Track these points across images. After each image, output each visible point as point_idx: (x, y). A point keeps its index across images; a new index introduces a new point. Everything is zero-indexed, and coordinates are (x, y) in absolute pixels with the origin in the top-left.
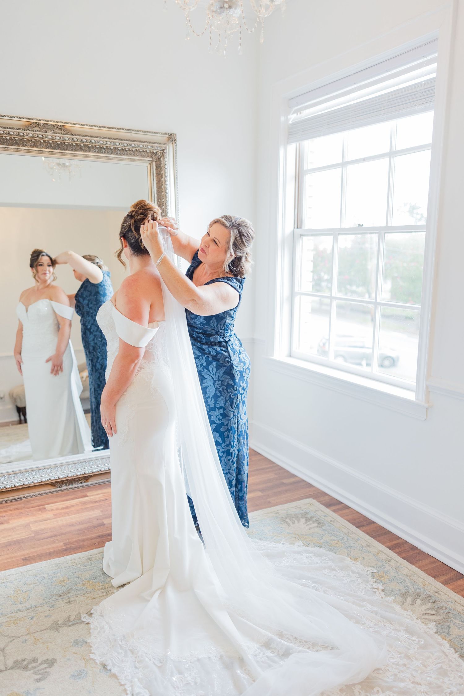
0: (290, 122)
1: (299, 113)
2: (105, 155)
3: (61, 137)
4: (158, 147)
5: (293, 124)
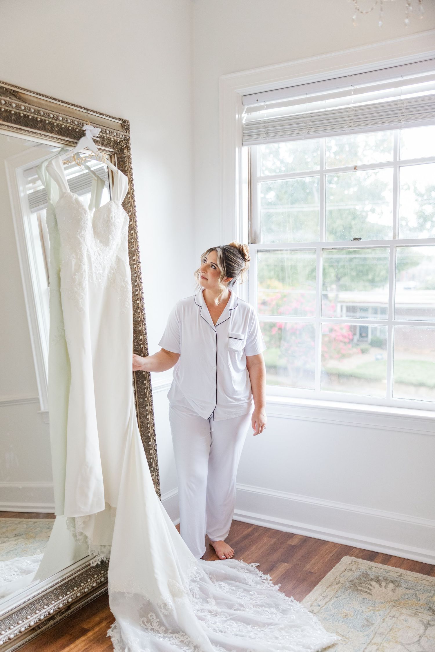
0: (244, 122)
5: (246, 125)
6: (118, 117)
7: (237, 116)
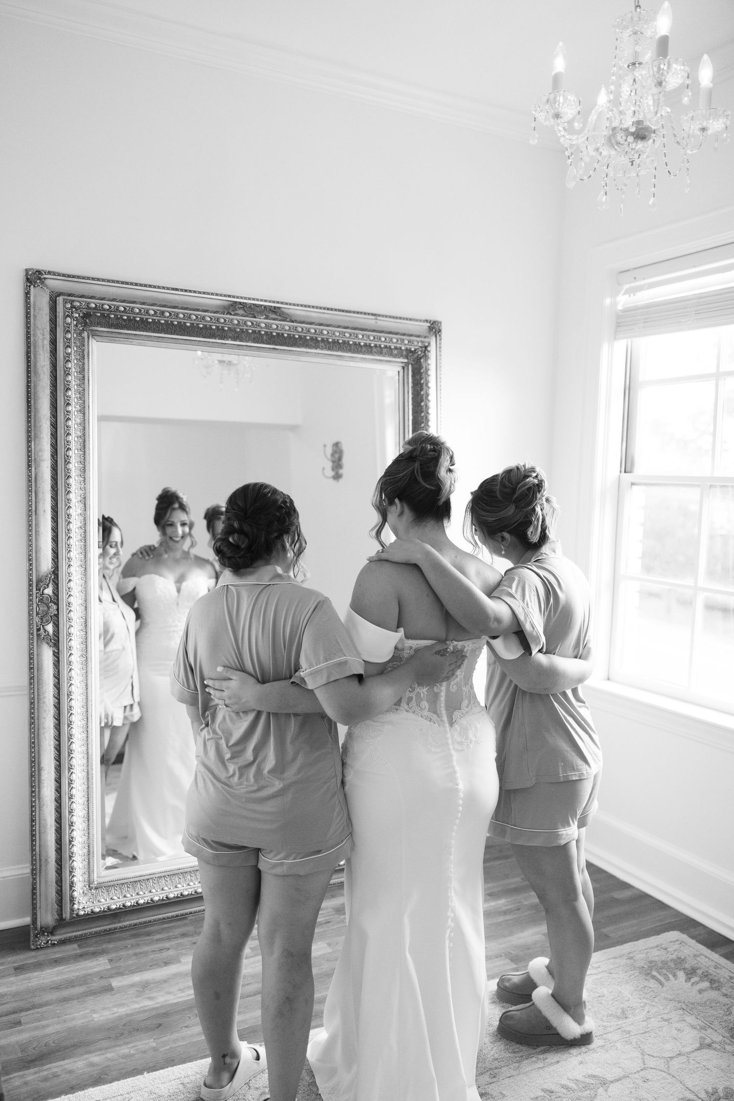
0: (620, 307)
1: (632, 295)
2: (339, 353)
3: (279, 326)
4: (418, 343)
5: (624, 311)
6: (424, 318)
7: (608, 301)
